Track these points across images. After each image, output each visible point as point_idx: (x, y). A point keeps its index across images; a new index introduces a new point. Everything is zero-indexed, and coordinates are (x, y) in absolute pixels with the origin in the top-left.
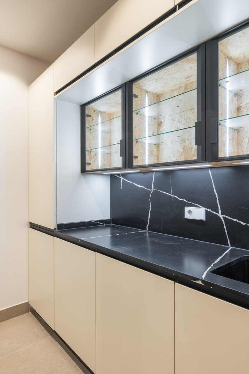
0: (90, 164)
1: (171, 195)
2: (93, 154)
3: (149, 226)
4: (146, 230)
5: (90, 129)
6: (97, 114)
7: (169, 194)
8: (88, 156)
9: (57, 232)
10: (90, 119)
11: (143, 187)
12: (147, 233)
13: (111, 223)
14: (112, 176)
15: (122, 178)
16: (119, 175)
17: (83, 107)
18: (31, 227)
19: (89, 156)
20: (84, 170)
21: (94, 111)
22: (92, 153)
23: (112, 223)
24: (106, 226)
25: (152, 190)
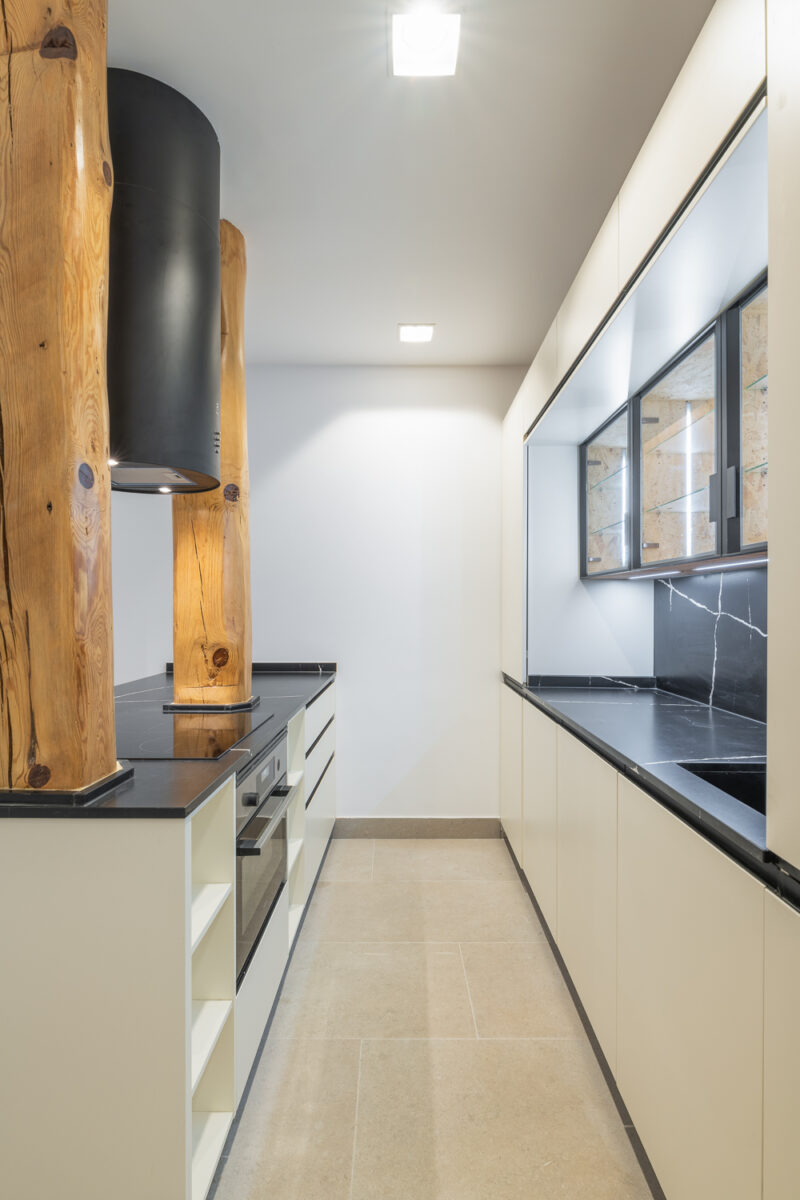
0: (598, 560)
1: (750, 626)
2: (606, 539)
3: (713, 696)
4: (708, 703)
5: (601, 490)
6: (617, 454)
7: (747, 624)
8: (595, 544)
9: (526, 691)
10: (600, 468)
11: (704, 607)
12: (710, 711)
13: (653, 686)
14: (657, 583)
15: (670, 586)
16: (666, 580)
17: (583, 447)
18: (506, 683)
19: (598, 543)
20: (584, 574)
21: (611, 450)
22: (603, 537)
23: (658, 687)
24: (639, 692)
25: (719, 614)
